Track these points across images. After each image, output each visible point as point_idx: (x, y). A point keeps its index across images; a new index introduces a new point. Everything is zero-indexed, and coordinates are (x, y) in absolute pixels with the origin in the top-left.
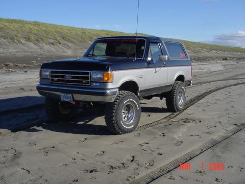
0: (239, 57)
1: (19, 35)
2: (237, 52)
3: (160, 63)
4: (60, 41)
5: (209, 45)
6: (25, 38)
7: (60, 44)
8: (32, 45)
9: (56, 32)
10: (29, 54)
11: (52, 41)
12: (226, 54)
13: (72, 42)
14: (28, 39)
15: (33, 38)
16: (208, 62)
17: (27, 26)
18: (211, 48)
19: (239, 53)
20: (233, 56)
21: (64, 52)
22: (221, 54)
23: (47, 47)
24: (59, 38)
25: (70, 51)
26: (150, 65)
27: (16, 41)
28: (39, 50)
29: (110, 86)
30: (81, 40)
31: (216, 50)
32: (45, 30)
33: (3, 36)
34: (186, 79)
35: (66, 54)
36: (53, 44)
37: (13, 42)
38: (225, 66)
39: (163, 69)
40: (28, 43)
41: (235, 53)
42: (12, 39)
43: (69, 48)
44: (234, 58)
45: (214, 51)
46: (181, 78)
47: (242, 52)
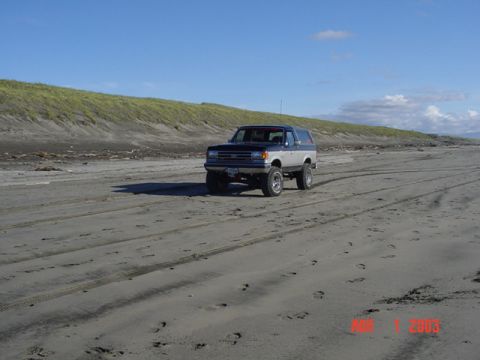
0: (384, 144)
1: (31, 109)
2: (382, 135)
3: (295, 147)
4: (94, 119)
5: (333, 123)
6: (41, 113)
7: (94, 123)
8: (52, 124)
9: (84, 103)
10: (53, 139)
11: (82, 119)
12: (362, 140)
13: (111, 120)
14: (46, 116)
15: (53, 113)
16: (331, 153)
17: (39, 93)
18: (337, 128)
19: (385, 138)
20: (374, 143)
21: (102, 137)
22: (353, 139)
23: (75, 128)
24: (90, 114)
25: (110, 135)
26: (287, 148)
27: (28, 118)
28: (66, 133)
29: (266, 162)
30: (123, 116)
31: (344, 132)
32: (66, 100)
33: (7, 111)
34: (313, 162)
35: (107, 140)
36: (83, 123)
37: (25, 119)
38: (356, 158)
39: (297, 152)
40: (46, 121)
41: (378, 138)
42: (22, 114)
43: (108, 129)
44: (374, 147)
45: (341, 134)
46: (308, 161)
47: (391, 135)
